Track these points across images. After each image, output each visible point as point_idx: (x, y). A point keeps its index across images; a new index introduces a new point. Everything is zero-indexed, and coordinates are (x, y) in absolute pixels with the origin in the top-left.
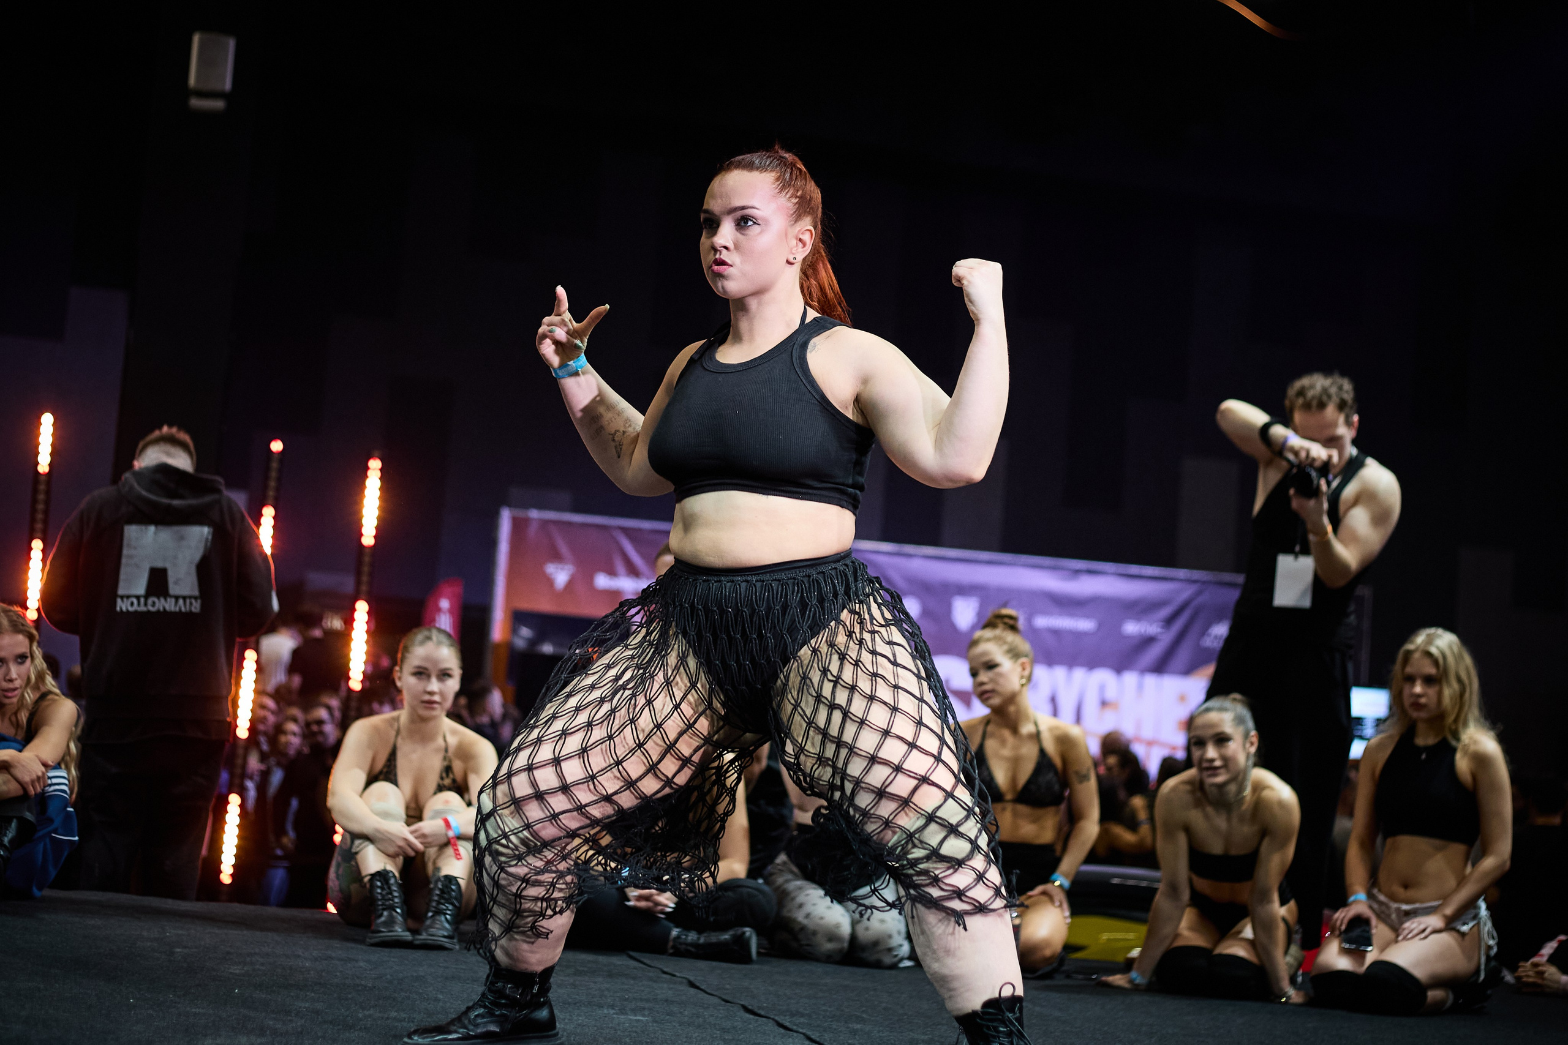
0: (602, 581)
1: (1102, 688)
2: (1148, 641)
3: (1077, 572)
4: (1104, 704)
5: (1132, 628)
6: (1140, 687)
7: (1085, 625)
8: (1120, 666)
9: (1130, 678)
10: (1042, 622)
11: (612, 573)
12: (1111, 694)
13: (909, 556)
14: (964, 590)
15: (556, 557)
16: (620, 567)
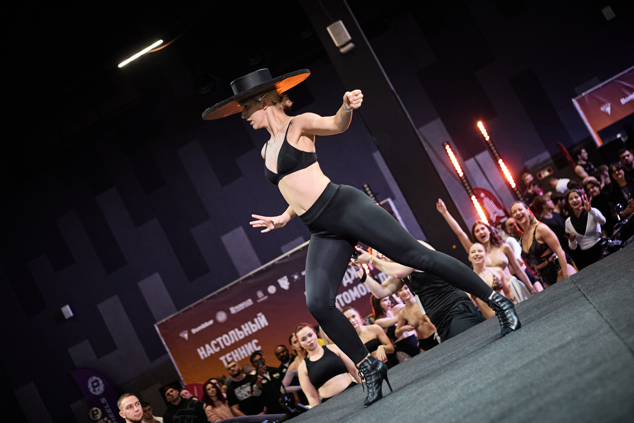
0: (623, 101)
11: (625, 96)
15: (603, 104)
16: (627, 92)
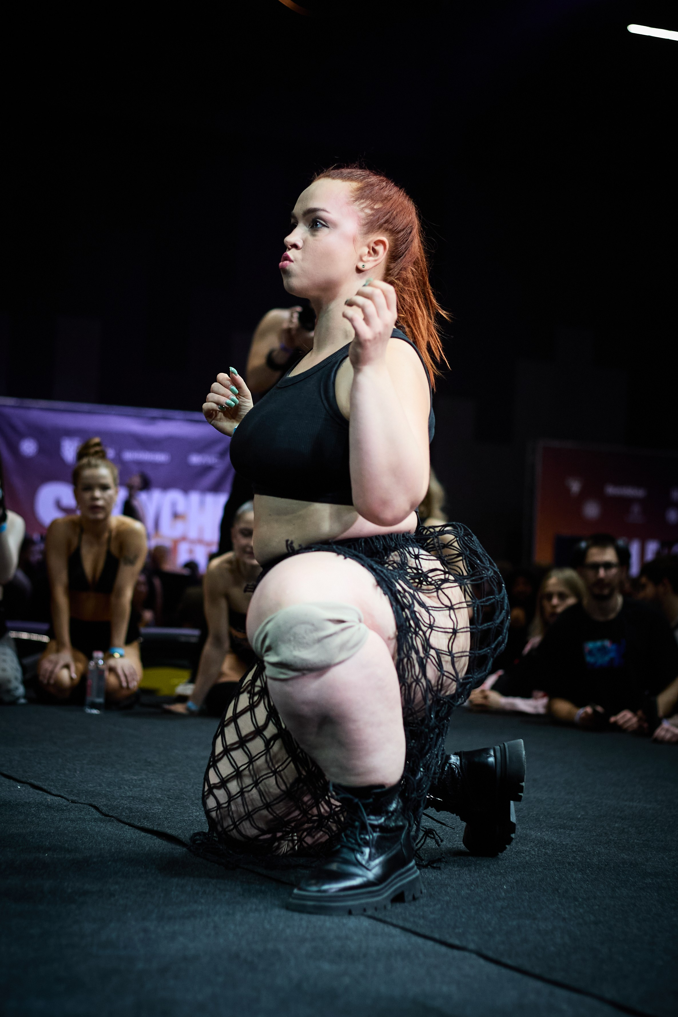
1: (174, 505)
2: (206, 469)
3: (153, 419)
4: (176, 516)
5: (195, 459)
6: (202, 504)
7: (161, 457)
8: (186, 489)
9: (195, 497)
10: (129, 456)
12: (181, 508)
13: (29, 408)
14: (70, 433)
